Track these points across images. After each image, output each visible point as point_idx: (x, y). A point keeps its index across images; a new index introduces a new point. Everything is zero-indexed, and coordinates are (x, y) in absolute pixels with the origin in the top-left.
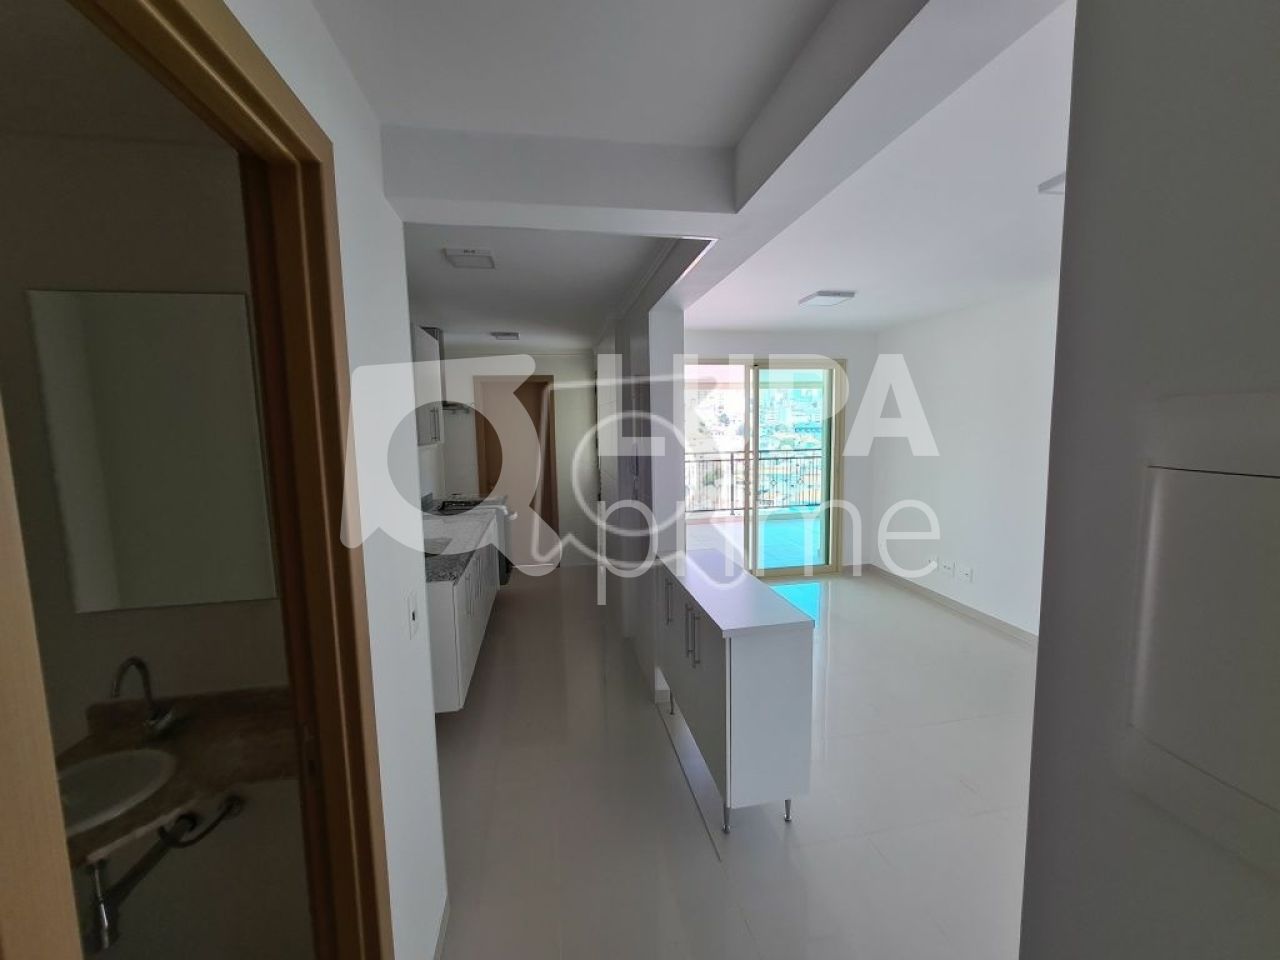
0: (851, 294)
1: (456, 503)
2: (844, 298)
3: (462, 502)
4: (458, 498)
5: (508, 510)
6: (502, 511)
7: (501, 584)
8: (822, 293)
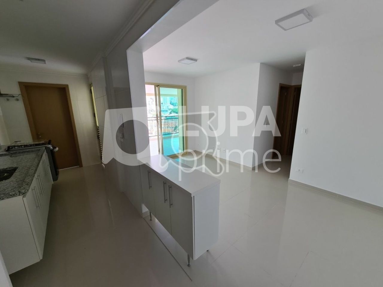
0: (196, 60)
1: (17, 146)
2: (194, 62)
3: (21, 146)
4: (19, 144)
5: (52, 147)
6: (49, 148)
7: (54, 181)
8: (188, 58)
